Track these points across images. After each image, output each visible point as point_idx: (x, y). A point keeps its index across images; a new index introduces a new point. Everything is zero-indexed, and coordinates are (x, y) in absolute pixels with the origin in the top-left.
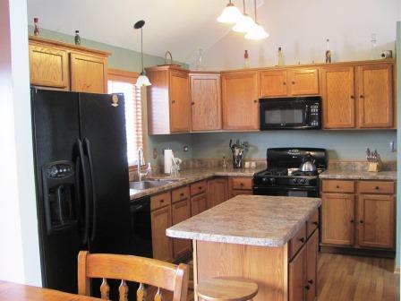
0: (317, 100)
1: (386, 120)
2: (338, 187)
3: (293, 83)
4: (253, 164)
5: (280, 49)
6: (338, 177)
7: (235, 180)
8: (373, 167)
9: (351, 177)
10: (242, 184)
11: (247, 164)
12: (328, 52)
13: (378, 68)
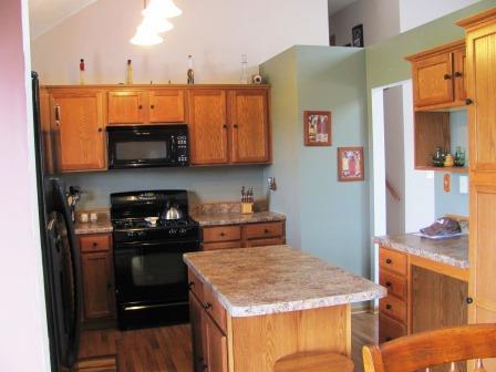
0: (182, 129)
1: (262, 153)
2: (222, 235)
3: (152, 107)
4: (94, 216)
5: (129, 61)
6: (223, 222)
7: (83, 239)
8: (247, 208)
9: (237, 221)
10: (95, 244)
11: (84, 217)
12: (190, 71)
13: (252, 94)
